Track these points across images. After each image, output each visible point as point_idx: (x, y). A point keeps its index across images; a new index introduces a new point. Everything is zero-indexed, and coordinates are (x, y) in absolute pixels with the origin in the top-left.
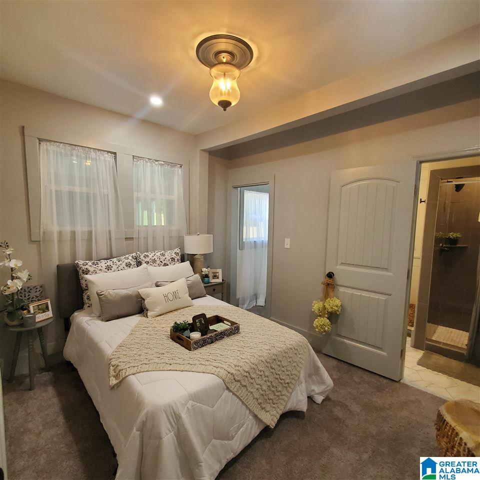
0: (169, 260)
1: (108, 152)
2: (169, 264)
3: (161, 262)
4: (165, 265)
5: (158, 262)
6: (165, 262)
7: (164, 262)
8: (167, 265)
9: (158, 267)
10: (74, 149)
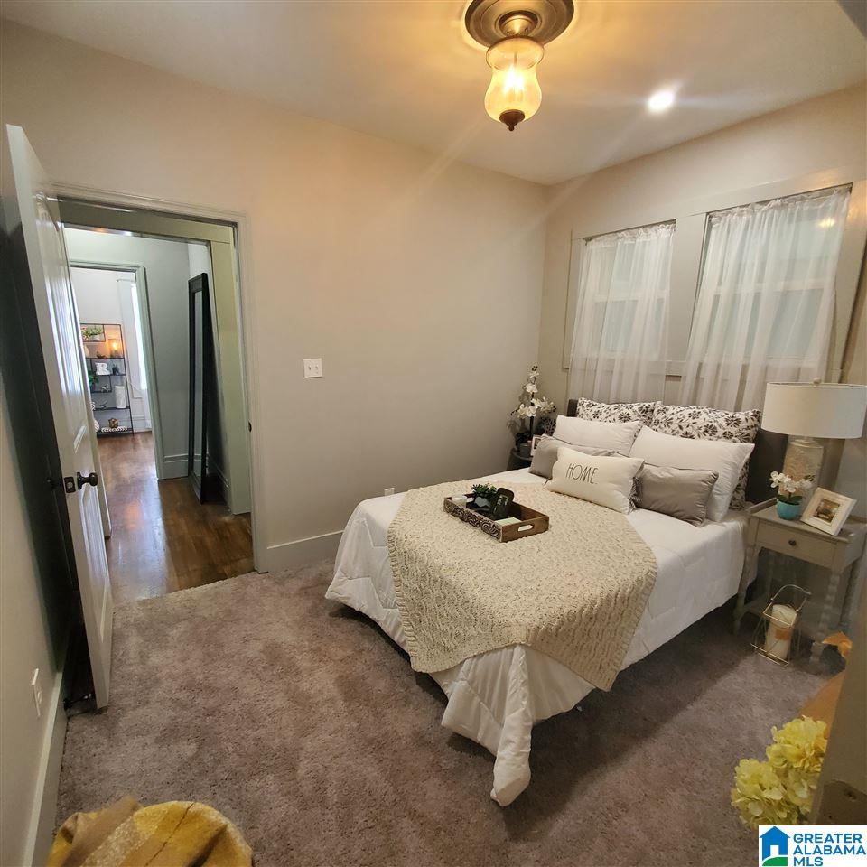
0: (700, 428)
1: (665, 223)
2: (696, 436)
3: (681, 427)
4: (687, 435)
5: (674, 426)
6: (689, 430)
7: (685, 429)
8: (691, 437)
9: (669, 437)
10: (619, 238)
